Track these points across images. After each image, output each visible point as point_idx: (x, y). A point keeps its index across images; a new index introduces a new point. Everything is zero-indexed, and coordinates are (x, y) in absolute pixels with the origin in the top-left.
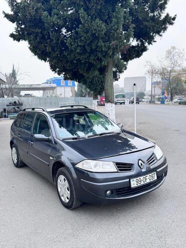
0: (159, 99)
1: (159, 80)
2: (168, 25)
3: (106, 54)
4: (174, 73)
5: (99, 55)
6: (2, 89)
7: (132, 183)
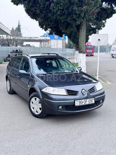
3: (79, 16)
5: (74, 17)
6: (7, 40)
7: (76, 103)
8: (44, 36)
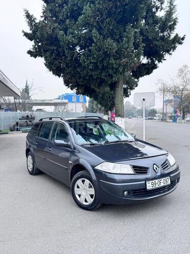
0: (171, 117)
1: (171, 98)
2: (177, 45)
3: (116, 71)
4: (186, 92)
5: (110, 72)
6: (15, 103)
7: (148, 185)
8: (59, 99)
